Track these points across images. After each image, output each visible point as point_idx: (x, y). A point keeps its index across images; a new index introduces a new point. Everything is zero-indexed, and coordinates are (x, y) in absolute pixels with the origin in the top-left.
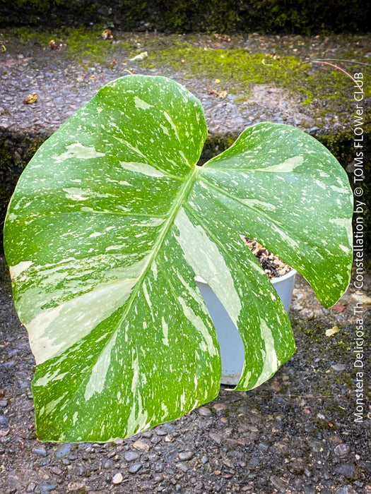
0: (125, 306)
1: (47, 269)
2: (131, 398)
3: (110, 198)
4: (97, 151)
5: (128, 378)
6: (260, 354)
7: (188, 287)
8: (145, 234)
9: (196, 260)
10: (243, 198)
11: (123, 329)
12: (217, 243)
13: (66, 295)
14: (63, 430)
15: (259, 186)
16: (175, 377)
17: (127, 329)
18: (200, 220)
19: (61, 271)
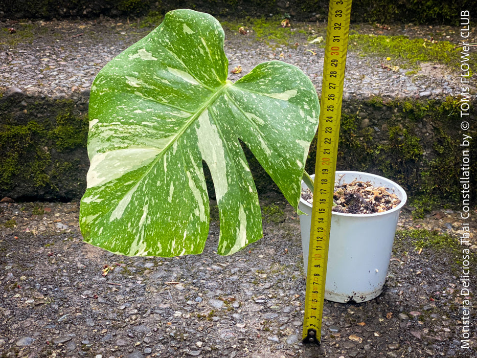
0: (149, 166)
1: (104, 126)
2: (137, 230)
3: (155, 90)
4: (152, 56)
5: (138, 216)
6: (235, 231)
7: (195, 167)
8: (173, 120)
9: (205, 148)
10: (246, 112)
11: (144, 181)
12: (223, 141)
13: (110, 147)
14: (93, 236)
15: (259, 105)
16: (171, 226)
17: (146, 182)
18: (217, 122)
19: (111, 130)
